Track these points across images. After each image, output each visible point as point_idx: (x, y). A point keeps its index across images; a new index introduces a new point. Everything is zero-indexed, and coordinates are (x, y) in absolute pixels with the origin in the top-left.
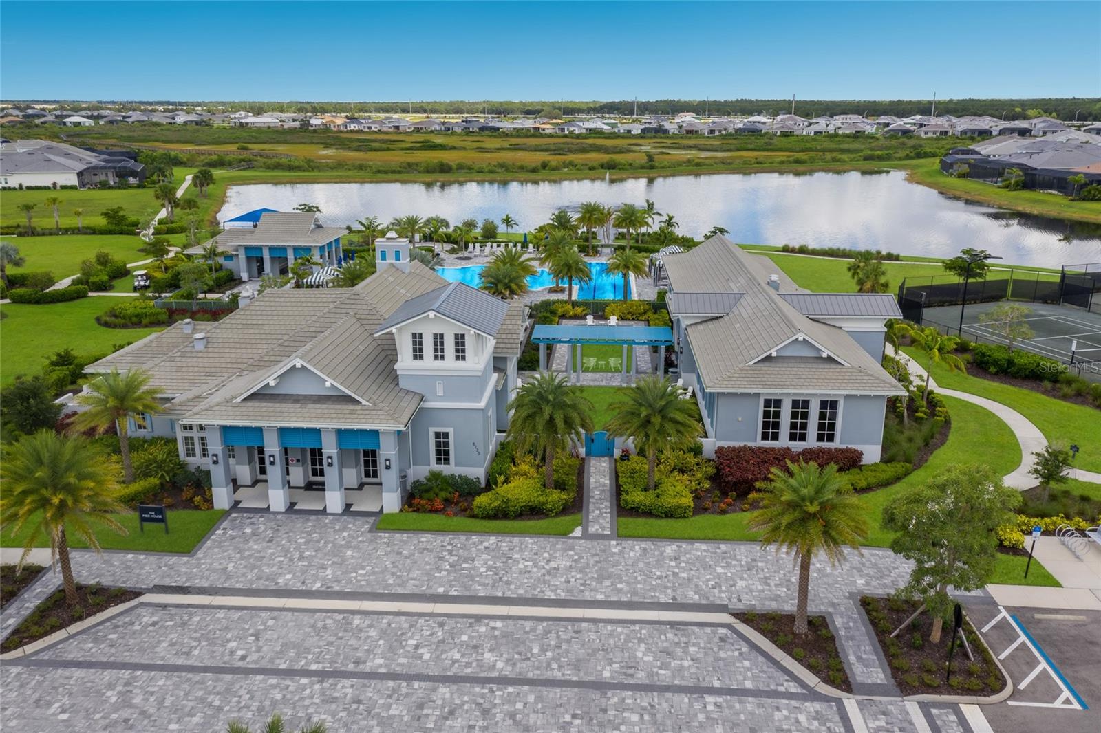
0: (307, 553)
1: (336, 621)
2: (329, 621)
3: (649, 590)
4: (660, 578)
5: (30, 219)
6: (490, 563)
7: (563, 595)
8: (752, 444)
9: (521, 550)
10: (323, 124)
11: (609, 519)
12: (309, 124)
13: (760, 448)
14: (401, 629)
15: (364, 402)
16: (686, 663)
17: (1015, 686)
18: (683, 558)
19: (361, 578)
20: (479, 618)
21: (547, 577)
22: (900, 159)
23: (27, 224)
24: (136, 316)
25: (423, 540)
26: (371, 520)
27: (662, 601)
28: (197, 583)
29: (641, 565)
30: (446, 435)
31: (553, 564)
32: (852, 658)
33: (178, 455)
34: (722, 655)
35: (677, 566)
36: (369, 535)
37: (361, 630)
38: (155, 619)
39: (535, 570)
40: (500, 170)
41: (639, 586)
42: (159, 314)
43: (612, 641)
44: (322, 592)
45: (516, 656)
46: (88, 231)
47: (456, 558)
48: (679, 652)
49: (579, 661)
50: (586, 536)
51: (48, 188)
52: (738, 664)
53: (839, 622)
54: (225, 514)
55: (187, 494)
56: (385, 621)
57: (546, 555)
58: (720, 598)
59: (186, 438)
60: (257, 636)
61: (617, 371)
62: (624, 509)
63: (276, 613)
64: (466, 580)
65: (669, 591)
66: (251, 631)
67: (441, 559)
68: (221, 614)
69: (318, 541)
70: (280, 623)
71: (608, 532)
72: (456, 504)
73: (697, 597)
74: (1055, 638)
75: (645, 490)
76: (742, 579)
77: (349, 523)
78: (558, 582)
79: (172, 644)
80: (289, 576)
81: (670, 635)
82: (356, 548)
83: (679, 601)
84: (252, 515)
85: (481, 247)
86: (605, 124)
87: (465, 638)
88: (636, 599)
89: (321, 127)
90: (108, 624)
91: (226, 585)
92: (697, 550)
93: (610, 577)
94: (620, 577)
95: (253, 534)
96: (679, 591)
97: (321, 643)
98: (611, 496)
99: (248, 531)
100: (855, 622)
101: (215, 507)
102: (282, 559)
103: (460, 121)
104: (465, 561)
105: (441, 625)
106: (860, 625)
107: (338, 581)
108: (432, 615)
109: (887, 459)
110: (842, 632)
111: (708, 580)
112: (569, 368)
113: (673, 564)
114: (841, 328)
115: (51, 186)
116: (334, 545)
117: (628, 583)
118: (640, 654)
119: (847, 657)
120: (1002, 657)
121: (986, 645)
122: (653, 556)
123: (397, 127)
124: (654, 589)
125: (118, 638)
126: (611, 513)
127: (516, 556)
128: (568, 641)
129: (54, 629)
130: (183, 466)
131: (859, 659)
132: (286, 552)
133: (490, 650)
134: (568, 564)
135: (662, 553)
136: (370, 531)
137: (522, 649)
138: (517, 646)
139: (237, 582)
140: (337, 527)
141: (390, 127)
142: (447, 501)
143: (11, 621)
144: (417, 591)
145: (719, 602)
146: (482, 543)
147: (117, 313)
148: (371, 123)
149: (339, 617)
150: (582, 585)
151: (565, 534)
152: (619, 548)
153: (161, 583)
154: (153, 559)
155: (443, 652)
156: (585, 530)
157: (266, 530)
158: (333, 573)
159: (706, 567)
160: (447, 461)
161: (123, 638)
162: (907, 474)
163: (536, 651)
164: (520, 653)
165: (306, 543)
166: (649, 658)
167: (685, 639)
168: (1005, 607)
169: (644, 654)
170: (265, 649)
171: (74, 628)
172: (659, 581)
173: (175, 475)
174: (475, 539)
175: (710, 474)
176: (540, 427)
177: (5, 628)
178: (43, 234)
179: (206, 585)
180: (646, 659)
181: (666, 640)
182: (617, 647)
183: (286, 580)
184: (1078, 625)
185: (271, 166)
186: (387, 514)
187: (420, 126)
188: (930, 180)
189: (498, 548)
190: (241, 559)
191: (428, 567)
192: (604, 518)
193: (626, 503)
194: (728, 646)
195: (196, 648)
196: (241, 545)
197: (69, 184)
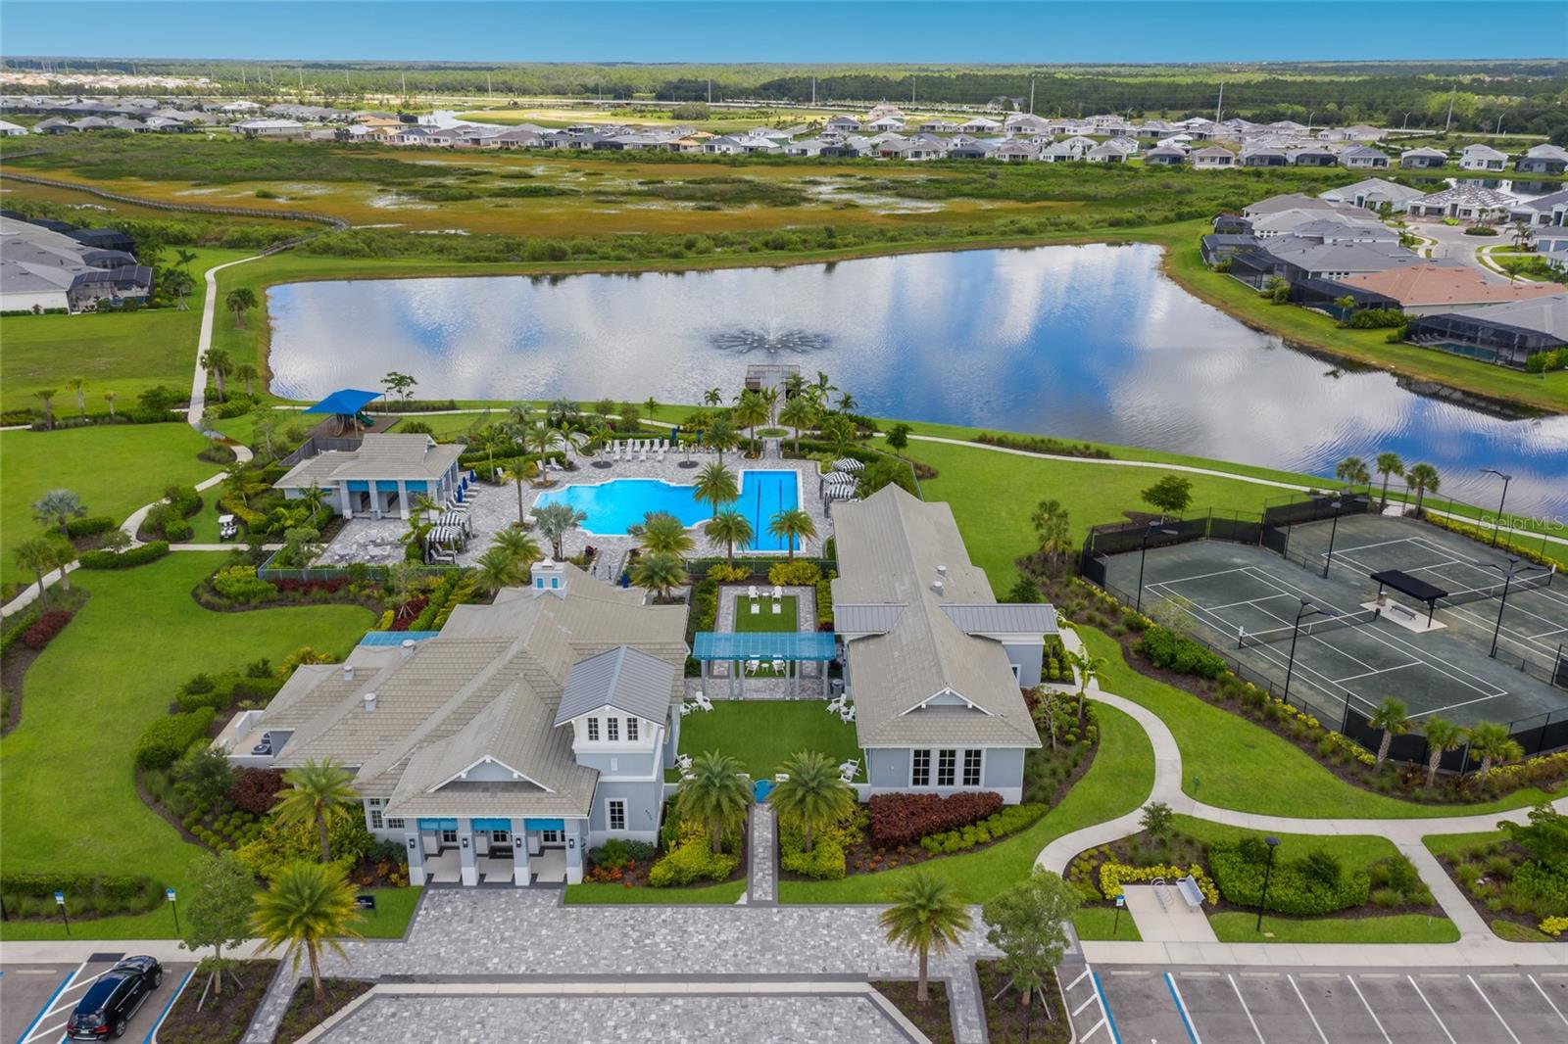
0: (507, 934)
1: (545, 1005)
2: (540, 1006)
3: (804, 961)
4: (813, 947)
5: (50, 408)
6: (669, 937)
7: (732, 970)
8: (903, 791)
9: (695, 923)
10: (368, 134)
11: (770, 883)
12: (348, 135)
13: (910, 796)
14: (600, 1010)
15: (548, 790)
16: (830, 1033)
17: (1078, 1040)
18: (834, 926)
19: (558, 960)
20: (663, 996)
21: (718, 951)
22: (1157, 223)
24: (242, 594)
25: (607, 914)
26: (558, 892)
27: (815, 972)
28: (418, 970)
29: (798, 934)
30: (621, 804)
31: (723, 937)
32: (960, 1021)
33: (366, 829)
34: (859, 1023)
35: (829, 935)
36: (559, 910)
37: (567, 1014)
38: (393, 1010)
39: (707, 944)
40: (631, 256)
41: (796, 957)
42: (267, 590)
43: (772, 1015)
44: (527, 976)
45: (697, 1033)
46: (124, 419)
47: (638, 934)
48: (825, 1022)
49: (746, 1035)
50: (752, 903)
51: (29, 313)
52: (871, 1032)
53: (955, 986)
54: (423, 890)
55: (383, 869)
56: (586, 1003)
57: (716, 927)
58: (862, 967)
59: (374, 812)
60: (482, 1022)
61: (781, 674)
62: (785, 874)
63: (493, 1000)
64: (649, 957)
65: (820, 961)
66: (477, 1019)
67: (626, 935)
68: (447, 1002)
69: (514, 920)
70: (499, 1009)
71: (770, 898)
72: (633, 871)
73: (843, 966)
74: (1121, 993)
75: (804, 851)
76: (882, 946)
77: (538, 897)
78: (727, 955)
79: (415, 1035)
80: (496, 960)
81: (819, 1007)
82: (549, 926)
83: (829, 972)
84: (447, 891)
85: (621, 444)
86: (772, 140)
87: (653, 1017)
88: (793, 971)
90: (354, 1017)
91: (444, 972)
92: (846, 915)
93: (771, 948)
94: (780, 947)
95: (454, 914)
96: (829, 960)
97: (537, 1028)
98: (773, 855)
99: (448, 910)
100: (968, 986)
101: (412, 884)
102: (485, 941)
104: (647, 937)
105: (633, 1005)
106: (971, 989)
107: (540, 964)
108: (624, 995)
109: (1027, 800)
110: (956, 997)
111: (854, 948)
112: (732, 672)
113: (825, 932)
114: (1000, 642)
115: (32, 310)
116: (529, 925)
117: (787, 954)
118: (794, 1026)
119: (956, 1019)
120: (1074, 1014)
121: (1065, 1004)
122: (809, 924)
123: (477, 141)
124: (807, 960)
125: (368, 1031)
126: (773, 875)
127: (691, 929)
128: (737, 1016)
129: (313, 1025)
130: (372, 837)
131: (966, 1021)
132: (488, 933)
133: (675, 1028)
134: (736, 936)
135: (816, 920)
136: (559, 906)
137: (700, 1026)
138: (696, 1023)
139: (453, 968)
140: (528, 903)
141: (467, 141)
142: (625, 869)
143: (272, 1018)
144: (609, 971)
145: (861, 971)
146: (659, 915)
147: (218, 588)
148: (437, 133)
149: (547, 1001)
150: (748, 958)
151: (731, 901)
152: (780, 916)
153: (387, 973)
154: (372, 946)
155: (638, 1031)
156: (750, 896)
157: (464, 909)
158: (534, 955)
159: (854, 934)
160: (622, 826)
161: (372, 1031)
162: (1043, 815)
163: (711, 1027)
164: (699, 1030)
165: (504, 922)
166: (801, 1030)
167: (830, 1010)
168: (1091, 965)
169: (798, 1026)
170: (492, 1035)
171: (329, 1022)
172: (812, 951)
173: (368, 850)
174: (653, 911)
175: (863, 825)
176: (708, 811)
177: (270, 1026)
178: (67, 427)
179: (426, 972)
180: (799, 1030)
181: (816, 1012)
182: (776, 1020)
183: (494, 964)
184: (1144, 980)
186: (572, 886)
187: (509, 140)
188: (1184, 274)
189: (675, 920)
190: (451, 942)
191: (615, 945)
192: (766, 882)
193: (786, 866)
194: (865, 1015)
195: (435, 1037)
196: (446, 927)
197: (56, 307)
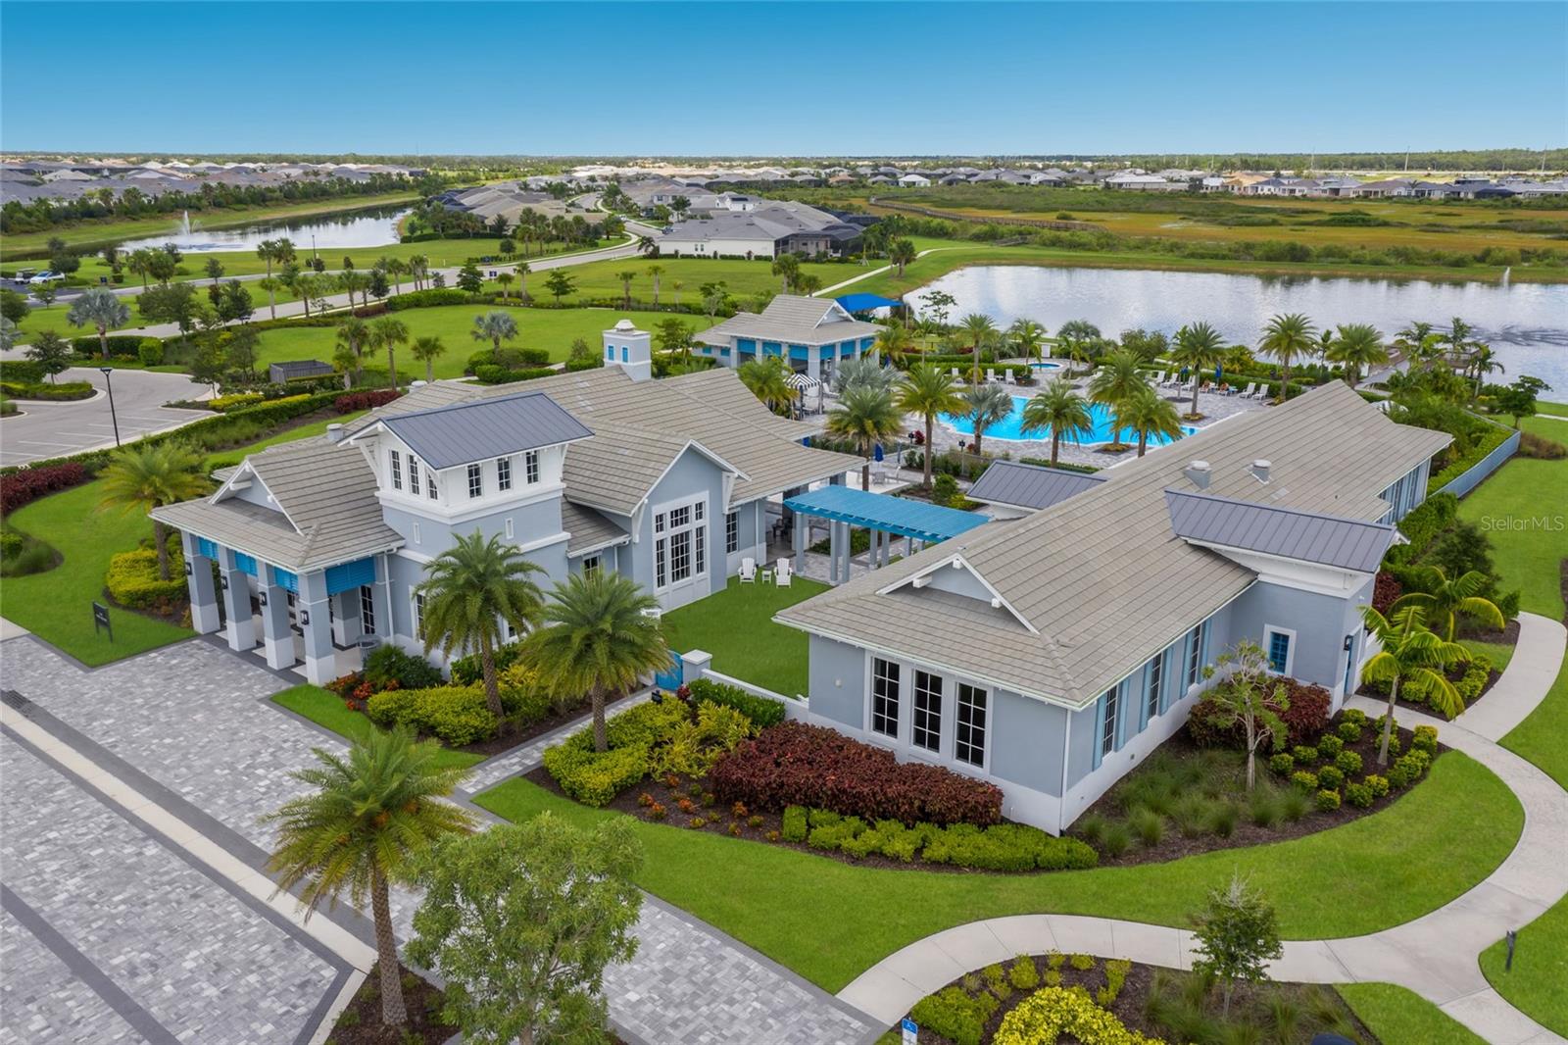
5: (627, 290)
10: (1223, 185)
11: (508, 774)
12: (1201, 186)
14: (74, 816)
15: (299, 531)
23: (625, 296)
34: (265, 1003)
40: (1393, 261)
43: (200, 925)
46: (685, 309)
51: (743, 258)
71: (472, 790)
75: (588, 748)
77: (262, 683)
81: (266, 949)
89: (1220, 189)
91: (53, 711)
101: (194, 627)
103: (1453, 181)
105: (109, 828)
108: (125, 813)
109: (1074, 833)
115: (745, 255)
118: (191, 955)
123: (1336, 191)
141: (1324, 191)
144: (166, 782)
148: (1296, 184)
153: (20, 690)
181: (251, 953)
182: (191, 934)
185: (1048, 242)
186: (309, 685)
187: (1373, 190)
192: (504, 771)
194: (294, 995)
197: (764, 254)
